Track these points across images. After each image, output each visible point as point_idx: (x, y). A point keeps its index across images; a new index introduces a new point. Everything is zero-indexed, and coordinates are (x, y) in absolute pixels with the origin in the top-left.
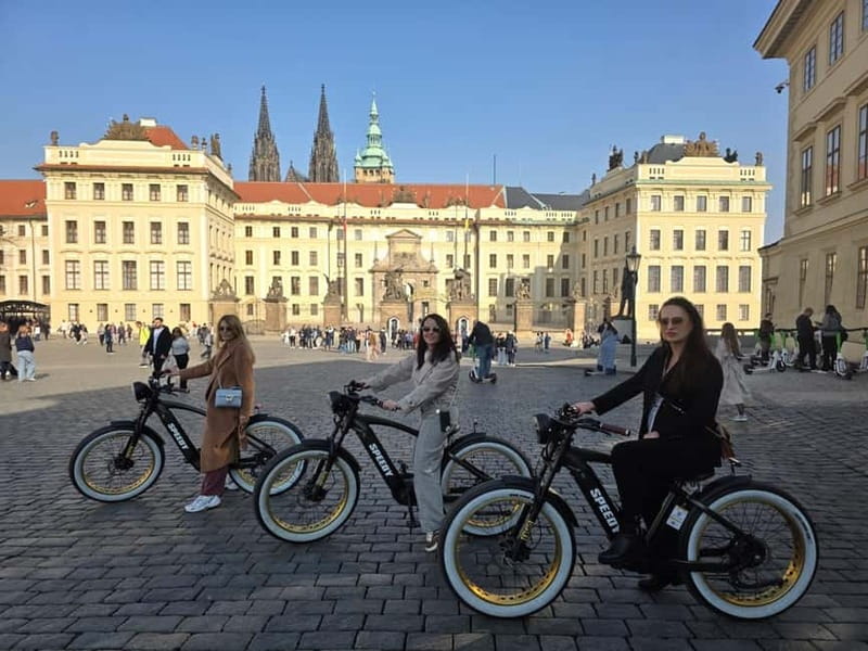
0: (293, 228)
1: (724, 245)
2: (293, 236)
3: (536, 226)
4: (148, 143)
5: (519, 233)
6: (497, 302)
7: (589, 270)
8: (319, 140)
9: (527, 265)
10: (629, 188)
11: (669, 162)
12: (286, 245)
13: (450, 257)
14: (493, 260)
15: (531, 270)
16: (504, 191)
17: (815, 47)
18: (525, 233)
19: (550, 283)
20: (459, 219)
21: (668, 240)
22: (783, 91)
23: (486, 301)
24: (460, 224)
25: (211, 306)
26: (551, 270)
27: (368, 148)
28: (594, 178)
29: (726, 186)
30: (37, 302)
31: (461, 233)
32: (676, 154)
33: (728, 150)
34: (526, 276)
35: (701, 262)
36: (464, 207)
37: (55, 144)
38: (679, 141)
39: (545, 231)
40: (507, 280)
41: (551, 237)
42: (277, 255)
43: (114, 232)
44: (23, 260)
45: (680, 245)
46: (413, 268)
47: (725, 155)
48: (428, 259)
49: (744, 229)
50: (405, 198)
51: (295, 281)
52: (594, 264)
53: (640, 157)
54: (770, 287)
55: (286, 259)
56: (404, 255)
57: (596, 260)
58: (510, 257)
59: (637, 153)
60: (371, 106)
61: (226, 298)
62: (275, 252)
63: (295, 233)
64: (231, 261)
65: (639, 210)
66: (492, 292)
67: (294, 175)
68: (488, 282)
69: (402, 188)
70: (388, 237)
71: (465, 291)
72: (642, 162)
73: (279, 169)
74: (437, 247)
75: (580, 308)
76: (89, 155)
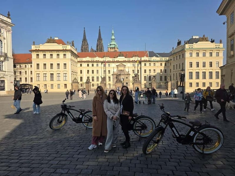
0: (92, 64)
1: (211, 66)
2: (92, 66)
3: (157, 61)
4: (56, 44)
5: (152, 64)
6: (146, 82)
7: (172, 73)
8: (99, 41)
9: (155, 72)
10: (183, 51)
11: (194, 43)
12: (90, 68)
13: (133, 71)
14: (145, 71)
15: (156, 74)
16: (148, 52)
17: (233, 12)
18: (154, 64)
19: (161, 77)
20: (136, 60)
21: (194, 65)
22: (225, 24)
23: (143, 82)
24: (136, 62)
25: (72, 85)
26: (161, 74)
27: (112, 42)
28: (173, 48)
29: (212, 49)
30: (29, 84)
31: (136, 64)
32: (196, 41)
33: (212, 39)
34: (154, 75)
35: (204, 71)
36: (137, 57)
37: (34, 45)
38: (197, 37)
39: (160, 63)
40: (149, 76)
41: (161, 65)
42: (88, 71)
43: (48, 66)
44: (26, 74)
45: (198, 66)
46: (124, 74)
47: (211, 41)
48: (128, 71)
49: (217, 61)
50: (121, 55)
51: (93, 77)
52: (173, 72)
53: (186, 42)
54: (223, 77)
55: (90, 72)
56: (121, 70)
57: (174, 71)
58: (150, 70)
59: (185, 41)
60: (112, 31)
61: (75, 82)
62: (88, 70)
63: (93, 65)
64: (77, 73)
65: (186, 57)
66: (145, 80)
67: (92, 50)
68: (144, 77)
69: (120, 53)
70: (117, 66)
71: (137, 79)
72: (186, 43)
73: (88, 49)
74: (129, 68)
75: (169, 84)
76: (42, 47)
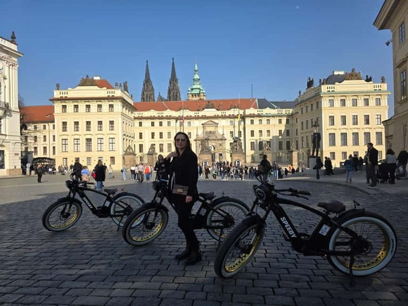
0: (160, 122)
1: (367, 122)
2: (160, 125)
3: (273, 116)
4: (96, 87)
5: (264, 120)
6: (255, 153)
7: (300, 136)
8: (172, 82)
9: (269, 135)
10: (317, 97)
11: (337, 83)
12: (157, 130)
13: (231, 132)
14: (252, 133)
15: (271, 137)
16: (257, 101)
17: (403, 23)
18: (267, 120)
19: (280, 143)
20: (236, 115)
21: (338, 120)
22: (389, 44)
23: (249, 152)
24: (236, 117)
25: (124, 157)
26: (280, 137)
27: (194, 85)
28: (300, 93)
29: (367, 93)
30: (51, 158)
31: (237, 121)
32: (341, 79)
33: (367, 76)
34: (268, 140)
35: (356, 131)
36: (238, 109)
37: (58, 89)
38: (342, 73)
39: (278, 118)
40: (259, 142)
41: (280, 121)
42: (153, 134)
43: (82, 126)
44: (45, 140)
45: (344, 123)
46: (214, 138)
47: (366, 79)
48: (222, 134)
49: (378, 114)
50: (210, 106)
51: (161, 145)
52: (301, 134)
53: (322, 82)
54: (389, 140)
55: (157, 136)
56: (210, 132)
57: (303, 131)
58: (261, 131)
59: (320, 80)
60: (195, 65)
61: (130, 154)
62: (152, 133)
63: (161, 124)
64: (133, 137)
65: (323, 106)
66: (253, 148)
67: (161, 99)
68: (250, 143)
69: (209, 102)
70: (203, 124)
71: (238, 148)
72: (323, 84)
73: (154, 96)
74: (225, 128)
75: (295, 154)
76: (72, 93)
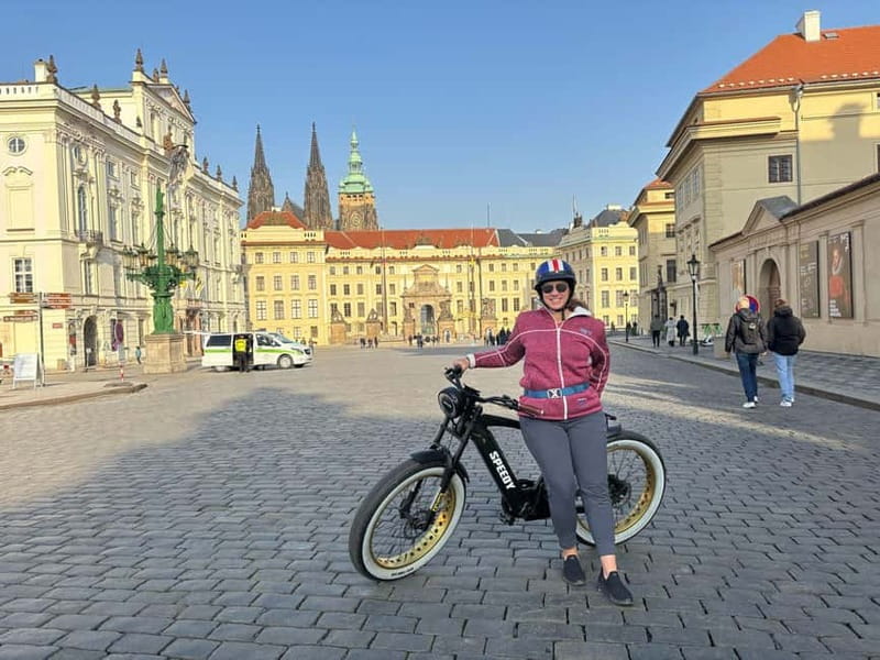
0: (344, 268)
2: (345, 273)
3: (522, 258)
5: (510, 265)
9: (517, 288)
12: (340, 280)
13: (459, 284)
14: (492, 285)
16: (496, 232)
18: (514, 264)
20: (466, 256)
24: (466, 259)
34: (516, 296)
36: (469, 247)
39: (530, 261)
40: (503, 300)
41: (532, 266)
46: (433, 293)
48: (444, 286)
50: (425, 241)
51: (347, 307)
55: (340, 290)
56: (426, 284)
58: (504, 282)
65: (593, 256)
69: (422, 234)
70: (413, 271)
74: (449, 277)
